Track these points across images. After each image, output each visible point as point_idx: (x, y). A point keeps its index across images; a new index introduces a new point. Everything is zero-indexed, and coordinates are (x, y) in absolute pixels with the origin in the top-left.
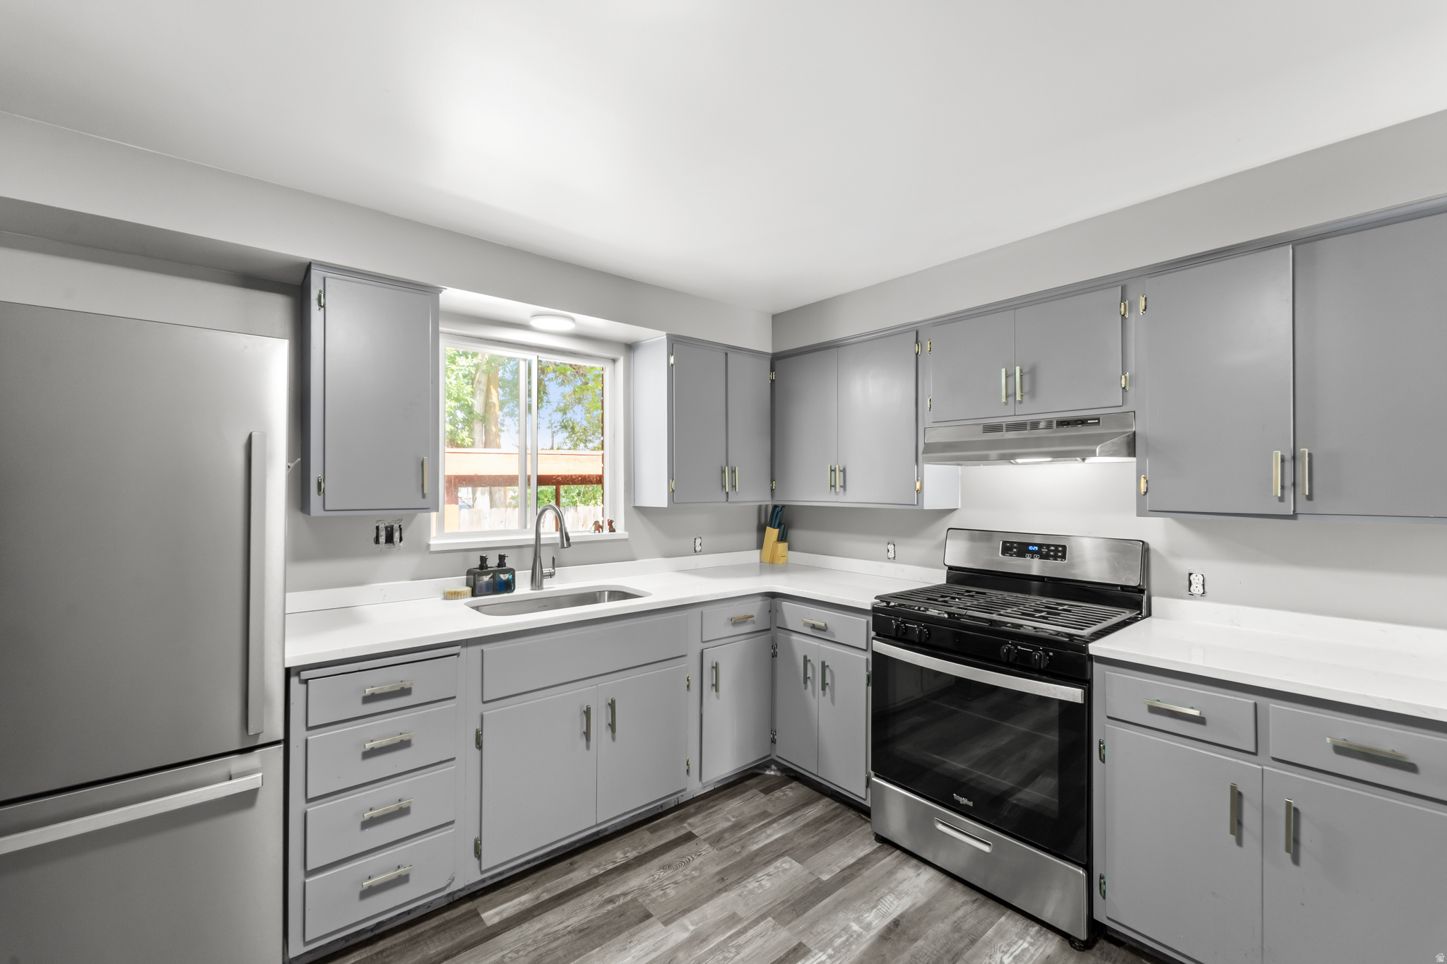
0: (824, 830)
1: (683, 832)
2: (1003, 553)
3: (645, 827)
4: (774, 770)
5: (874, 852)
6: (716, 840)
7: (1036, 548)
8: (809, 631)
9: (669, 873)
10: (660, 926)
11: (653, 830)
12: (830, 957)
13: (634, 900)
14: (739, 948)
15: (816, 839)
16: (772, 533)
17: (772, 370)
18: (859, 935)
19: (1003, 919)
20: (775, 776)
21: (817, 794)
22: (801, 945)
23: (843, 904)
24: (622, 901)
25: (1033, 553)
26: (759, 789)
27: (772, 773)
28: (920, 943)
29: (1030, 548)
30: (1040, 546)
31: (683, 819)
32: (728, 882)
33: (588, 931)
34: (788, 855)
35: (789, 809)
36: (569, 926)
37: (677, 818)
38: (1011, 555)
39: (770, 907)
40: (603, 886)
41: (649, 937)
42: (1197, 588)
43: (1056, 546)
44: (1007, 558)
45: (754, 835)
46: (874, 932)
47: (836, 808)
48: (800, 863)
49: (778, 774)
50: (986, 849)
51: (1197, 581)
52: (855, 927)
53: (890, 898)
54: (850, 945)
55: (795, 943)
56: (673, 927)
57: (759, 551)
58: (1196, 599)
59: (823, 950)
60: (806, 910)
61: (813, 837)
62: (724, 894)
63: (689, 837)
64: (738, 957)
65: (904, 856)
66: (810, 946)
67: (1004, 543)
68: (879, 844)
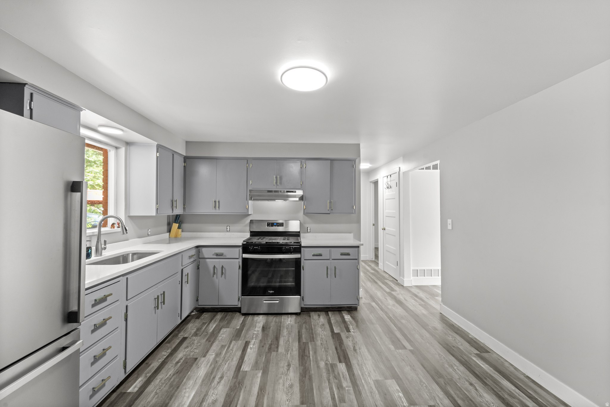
0: (227, 319)
1: (181, 339)
2: (267, 226)
3: (164, 343)
4: (195, 312)
5: (244, 318)
6: (196, 334)
7: (276, 224)
8: (215, 257)
9: (190, 348)
10: (203, 359)
11: (169, 342)
12: (255, 340)
13: (186, 359)
14: (232, 350)
15: (226, 322)
16: (175, 226)
17: (185, 162)
18: (258, 333)
19: (283, 317)
20: (195, 314)
21: (215, 313)
22: (246, 341)
23: (248, 330)
24: (182, 361)
25: (275, 226)
26: (195, 318)
27: (194, 313)
28: (271, 328)
29: (274, 224)
30: (277, 223)
31: (177, 335)
32: (212, 341)
33: (180, 371)
34: (223, 328)
35: (211, 319)
36: (171, 374)
37: (173, 336)
38: (269, 226)
39: (230, 339)
40: (169, 362)
41: (203, 362)
42: (309, 231)
43: (281, 223)
44: (269, 227)
45: (207, 329)
46: (260, 331)
47: (224, 314)
48: (228, 328)
49: (196, 313)
50: (278, 302)
51: (309, 229)
52: (255, 332)
53: (257, 324)
54: (257, 335)
55: (245, 342)
56: (208, 356)
57: (168, 234)
58: (309, 233)
59: (252, 339)
60: (240, 335)
61: (225, 322)
62: (214, 343)
63: (185, 339)
64: (234, 351)
65: (252, 316)
66: (249, 340)
67: (267, 223)
68: (244, 316)
